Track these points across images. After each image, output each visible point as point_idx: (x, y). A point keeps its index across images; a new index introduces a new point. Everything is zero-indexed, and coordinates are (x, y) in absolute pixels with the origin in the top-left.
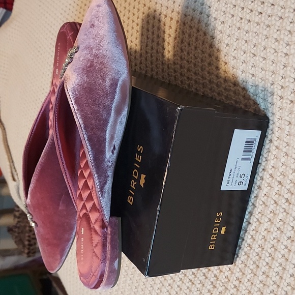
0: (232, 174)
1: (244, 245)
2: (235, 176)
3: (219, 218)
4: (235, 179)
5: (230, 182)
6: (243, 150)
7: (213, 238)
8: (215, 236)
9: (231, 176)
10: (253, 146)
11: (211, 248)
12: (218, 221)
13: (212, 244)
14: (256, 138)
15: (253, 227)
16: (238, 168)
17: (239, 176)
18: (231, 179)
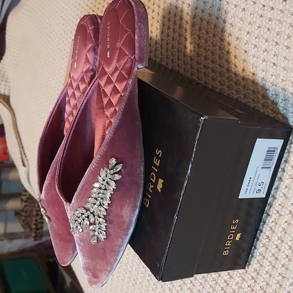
0: (251, 182)
1: (263, 237)
2: (254, 185)
3: (235, 224)
4: (254, 187)
5: (248, 191)
6: (264, 159)
8: (229, 242)
9: (250, 185)
10: (274, 154)
11: (225, 254)
12: (233, 228)
13: (226, 250)
15: (273, 219)
16: (257, 176)
17: (258, 185)
18: (249, 188)
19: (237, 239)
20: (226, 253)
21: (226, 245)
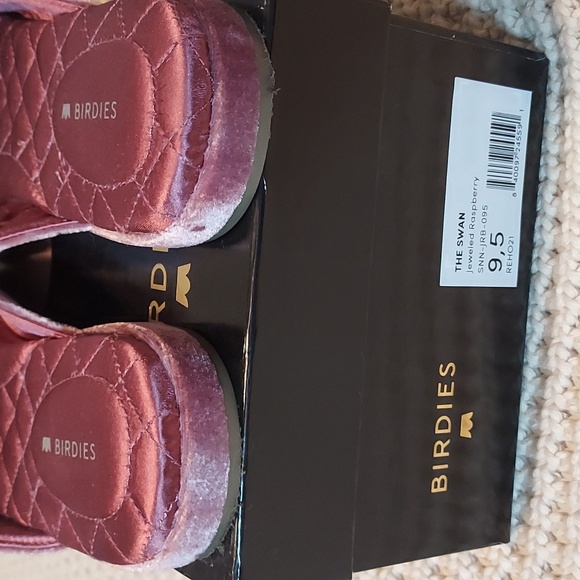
0: (466, 230)
2: (477, 240)
3: (447, 380)
4: (477, 249)
5: (465, 259)
6: (488, 151)
7: (439, 451)
8: (443, 446)
9: (466, 239)
10: (515, 140)
11: (439, 489)
12: (445, 394)
13: (439, 473)
14: (518, 114)
15: (564, 382)
16: (480, 211)
17: (488, 241)
18: (465, 249)
19: (465, 432)
20: (439, 486)
21: (436, 455)
